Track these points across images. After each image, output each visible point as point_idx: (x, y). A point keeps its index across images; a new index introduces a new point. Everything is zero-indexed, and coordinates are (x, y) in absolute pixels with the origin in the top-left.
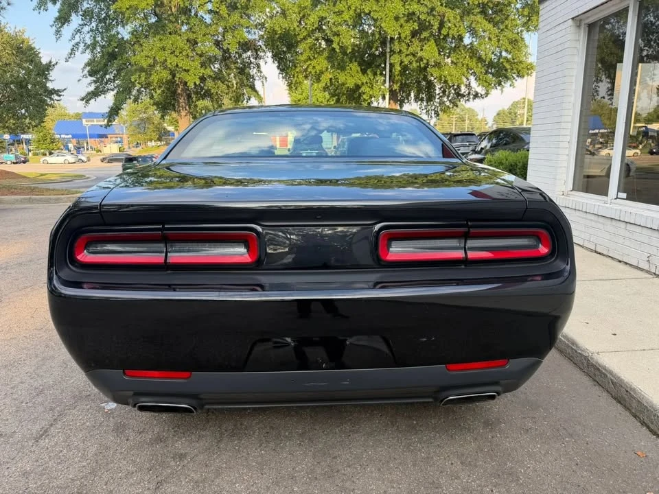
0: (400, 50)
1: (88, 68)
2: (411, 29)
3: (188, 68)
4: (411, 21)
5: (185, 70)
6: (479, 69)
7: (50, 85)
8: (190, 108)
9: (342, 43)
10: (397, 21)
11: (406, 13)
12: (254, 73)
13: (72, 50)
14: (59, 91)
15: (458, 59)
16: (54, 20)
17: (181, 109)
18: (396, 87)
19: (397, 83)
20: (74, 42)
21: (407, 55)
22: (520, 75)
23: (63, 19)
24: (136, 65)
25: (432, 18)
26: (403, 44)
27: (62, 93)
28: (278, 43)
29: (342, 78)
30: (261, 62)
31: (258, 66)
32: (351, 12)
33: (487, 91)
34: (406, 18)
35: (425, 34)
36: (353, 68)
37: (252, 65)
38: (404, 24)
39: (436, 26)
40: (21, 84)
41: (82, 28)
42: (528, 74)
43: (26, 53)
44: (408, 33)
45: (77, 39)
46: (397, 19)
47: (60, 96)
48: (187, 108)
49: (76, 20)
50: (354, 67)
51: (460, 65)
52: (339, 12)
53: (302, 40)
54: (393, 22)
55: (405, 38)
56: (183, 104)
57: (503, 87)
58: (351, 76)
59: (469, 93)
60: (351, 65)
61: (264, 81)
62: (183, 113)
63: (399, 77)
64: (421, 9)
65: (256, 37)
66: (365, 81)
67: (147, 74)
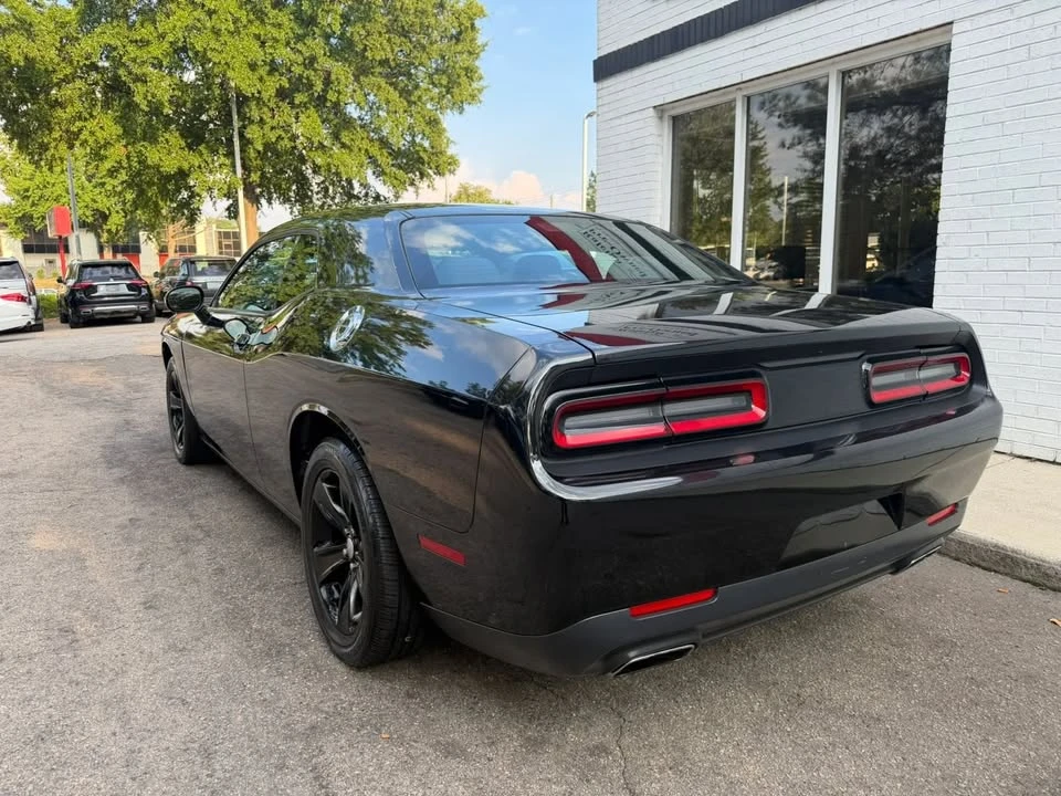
0: (261, 119)
2: (278, 86)
4: (277, 73)
6: (384, 160)
9: (154, 96)
10: (252, 70)
11: (268, 61)
15: (352, 140)
18: (255, 177)
19: (256, 172)
21: (273, 128)
22: (439, 173)
25: (313, 73)
26: (265, 109)
28: (9, 82)
29: (153, 155)
32: (166, 45)
33: (397, 193)
34: (268, 68)
35: (299, 98)
36: (173, 141)
38: (265, 77)
39: (319, 87)
42: (450, 171)
44: (272, 92)
46: (253, 67)
50: (173, 138)
51: (356, 150)
52: (141, 41)
53: (61, 81)
54: (246, 71)
55: (269, 101)
57: (417, 188)
58: (168, 154)
59: (367, 195)
60: (167, 135)
63: (259, 162)
64: (293, 57)
66: (197, 164)
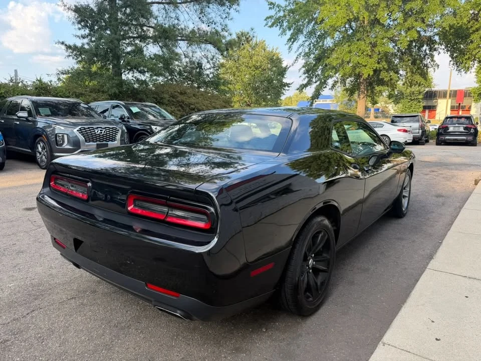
1: (304, 69)
3: (366, 64)
5: (363, 66)
7: (285, 81)
8: (367, 92)
12: (428, 62)
13: (297, 58)
14: (289, 84)
16: (287, 40)
17: (361, 93)
20: (298, 53)
23: (293, 39)
24: (329, 65)
27: (291, 86)
30: (435, 53)
31: (432, 56)
37: (427, 56)
40: (270, 81)
41: (304, 43)
43: (275, 61)
45: (300, 50)
47: (289, 87)
48: (366, 92)
49: (301, 38)
53: (474, 31)
56: (363, 90)
61: (436, 68)
62: (362, 96)
65: (432, 34)
67: (336, 70)
